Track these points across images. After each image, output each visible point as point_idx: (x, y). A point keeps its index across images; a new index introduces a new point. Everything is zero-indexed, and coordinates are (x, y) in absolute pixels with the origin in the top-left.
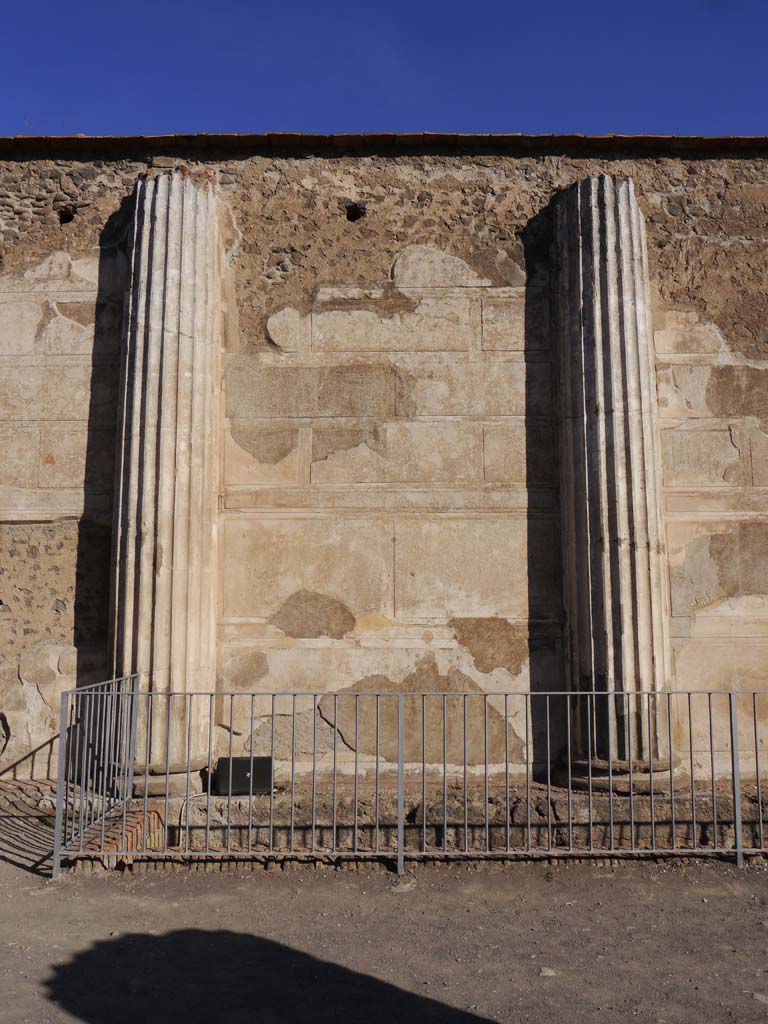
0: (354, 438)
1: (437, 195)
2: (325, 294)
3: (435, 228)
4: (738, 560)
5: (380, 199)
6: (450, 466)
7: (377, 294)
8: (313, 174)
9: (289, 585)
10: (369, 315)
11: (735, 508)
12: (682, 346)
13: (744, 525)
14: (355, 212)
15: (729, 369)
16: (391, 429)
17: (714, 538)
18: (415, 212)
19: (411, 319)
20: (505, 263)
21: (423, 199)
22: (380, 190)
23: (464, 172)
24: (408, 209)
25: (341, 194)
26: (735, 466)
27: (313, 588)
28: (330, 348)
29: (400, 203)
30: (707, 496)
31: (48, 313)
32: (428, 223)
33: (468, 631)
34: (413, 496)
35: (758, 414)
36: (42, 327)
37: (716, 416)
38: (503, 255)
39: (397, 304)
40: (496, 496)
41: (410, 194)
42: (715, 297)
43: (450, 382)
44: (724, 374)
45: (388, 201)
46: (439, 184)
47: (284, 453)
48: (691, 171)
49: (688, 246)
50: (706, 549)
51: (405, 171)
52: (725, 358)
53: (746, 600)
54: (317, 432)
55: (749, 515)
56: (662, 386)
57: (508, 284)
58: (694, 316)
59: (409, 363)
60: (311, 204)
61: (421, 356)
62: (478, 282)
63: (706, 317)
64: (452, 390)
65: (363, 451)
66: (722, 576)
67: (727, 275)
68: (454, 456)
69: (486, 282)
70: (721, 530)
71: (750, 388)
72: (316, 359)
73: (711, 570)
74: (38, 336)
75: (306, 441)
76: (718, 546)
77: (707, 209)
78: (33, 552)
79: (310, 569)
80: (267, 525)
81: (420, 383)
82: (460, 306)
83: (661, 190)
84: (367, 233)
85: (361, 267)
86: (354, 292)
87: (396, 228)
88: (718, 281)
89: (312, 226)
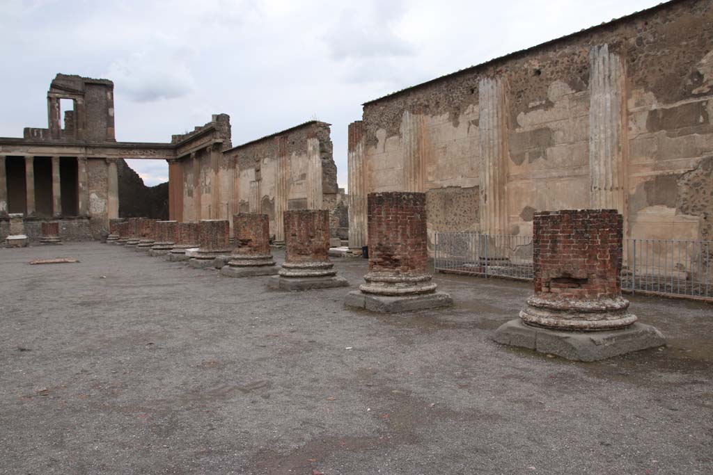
0: (538, 155)
1: (560, 61)
2: (531, 105)
3: (560, 74)
4: (654, 191)
5: (544, 66)
6: (564, 161)
7: (544, 102)
8: (527, 62)
9: (524, 205)
10: (541, 111)
11: (654, 170)
12: (637, 105)
13: (657, 177)
14: (538, 72)
15: (656, 110)
16: (548, 150)
17: (646, 183)
18: (554, 69)
19: (553, 110)
20: (580, 82)
21: (557, 62)
22: (545, 63)
23: (567, 50)
24: (552, 68)
25: (534, 67)
26: (655, 153)
27: (529, 205)
28: (532, 125)
29: (550, 67)
30: (644, 166)
31: (470, 125)
32: (557, 72)
34: (554, 174)
35: (665, 129)
36: (469, 129)
37: (650, 132)
38: (579, 79)
39: (549, 105)
40: (576, 171)
41: (552, 63)
42: (652, 80)
43: (564, 131)
44: (653, 113)
45: (547, 67)
46: (560, 56)
47: (522, 161)
48: (646, 24)
49: (642, 59)
50: (643, 187)
51: (551, 54)
52: (654, 107)
53: (656, 207)
54: (530, 153)
55: (659, 172)
56: (630, 122)
57: (580, 91)
58: (643, 90)
59: (553, 126)
60: (526, 74)
61: (555, 123)
62: (571, 92)
63: (646, 91)
64: (564, 134)
65: (541, 159)
66: (648, 197)
67: (658, 68)
68: (565, 158)
69: (574, 91)
70: (648, 179)
71: (663, 118)
72: (528, 129)
73: (644, 194)
74: (468, 132)
75: (527, 157)
76: (648, 185)
77: (652, 40)
78: (471, 196)
79: (529, 199)
80: (519, 185)
81: (556, 132)
82: (566, 101)
83: (635, 36)
84: (541, 80)
85: (540, 93)
86: (538, 103)
87: (549, 77)
88: (654, 71)
89: (527, 81)
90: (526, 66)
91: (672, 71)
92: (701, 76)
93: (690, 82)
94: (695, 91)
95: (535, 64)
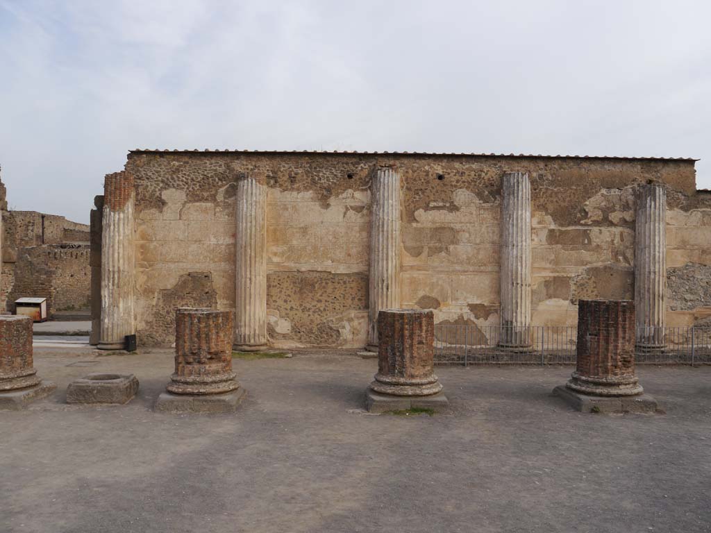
0: (440, 250)
1: (467, 173)
2: (432, 204)
3: (466, 184)
4: (552, 288)
5: (449, 174)
6: (468, 259)
7: (448, 205)
8: (429, 165)
9: (421, 293)
10: (445, 212)
11: (552, 272)
12: (539, 223)
13: (555, 277)
14: (440, 177)
15: (554, 230)
16: (451, 247)
17: (546, 281)
18: (460, 178)
19: (458, 213)
20: (487, 196)
21: (463, 173)
22: (449, 171)
23: (475, 166)
24: (457, 177)
25: (437, 172)
26: (553, 260)
27: (428, 294)
28: (434, 222)
29: (455, 175)
30: (545, 269)
31: (347, 209)
32: (464, 182)
33: (473, 307)
34: (458, 267)
35: (561, 244)
36: (345, 213)
37: (549, 244)
38: (487, 193)
39: (454, 208)
40: (482, 268)
41: (458, 172)
42: (551, 207)
43: (469, 233)
44: (552, 231)
45: (452, 174)
46: (467, 169)
47: (419, 254)
48: (546, 166)
49: (543, 190)
50: (543, 285)
51: (457, 165)
52: (553, 227)
53: (554, 299)
54: (429, 248)
55: (556, 274)
56: (533, 235)
57: (488, 202)
58: (544, 213)
59: (458, 227)
60: (427, 175)
61: (461, 225)
62: (478, 202)
63: (547, 214)
64: (470, 236)
65: (443, 254)
66: (547, 291)
67: (555, 200)
68: (470, 256)
69: (481, 202)
70: (548, 279)
71: (559, 236)
72: (430, 225)
73: (544, 291)
74: (344, 216)
75: (426, 251)
76: (547, 283)
77: (550, 178)
78: (345, 283)
79: (427, 289)
80: (415, 275)
81: (460, 234)
82: (473, 209)
83: (537, 171)
84: (445, 185)
85: (443, 196)
86: (441, 204)
87: (454, 183)
88: (552, 202)
89: (428, 182)
90: (427, 168)
91: (566, 204)
92: (586, 213)
93: (579, 215)
94: (582, 222)
95: (438, 168)
